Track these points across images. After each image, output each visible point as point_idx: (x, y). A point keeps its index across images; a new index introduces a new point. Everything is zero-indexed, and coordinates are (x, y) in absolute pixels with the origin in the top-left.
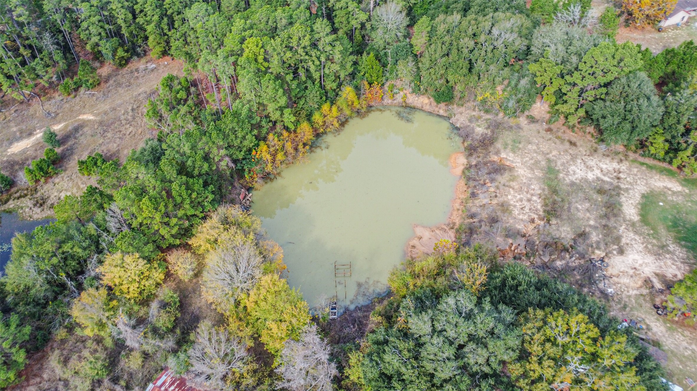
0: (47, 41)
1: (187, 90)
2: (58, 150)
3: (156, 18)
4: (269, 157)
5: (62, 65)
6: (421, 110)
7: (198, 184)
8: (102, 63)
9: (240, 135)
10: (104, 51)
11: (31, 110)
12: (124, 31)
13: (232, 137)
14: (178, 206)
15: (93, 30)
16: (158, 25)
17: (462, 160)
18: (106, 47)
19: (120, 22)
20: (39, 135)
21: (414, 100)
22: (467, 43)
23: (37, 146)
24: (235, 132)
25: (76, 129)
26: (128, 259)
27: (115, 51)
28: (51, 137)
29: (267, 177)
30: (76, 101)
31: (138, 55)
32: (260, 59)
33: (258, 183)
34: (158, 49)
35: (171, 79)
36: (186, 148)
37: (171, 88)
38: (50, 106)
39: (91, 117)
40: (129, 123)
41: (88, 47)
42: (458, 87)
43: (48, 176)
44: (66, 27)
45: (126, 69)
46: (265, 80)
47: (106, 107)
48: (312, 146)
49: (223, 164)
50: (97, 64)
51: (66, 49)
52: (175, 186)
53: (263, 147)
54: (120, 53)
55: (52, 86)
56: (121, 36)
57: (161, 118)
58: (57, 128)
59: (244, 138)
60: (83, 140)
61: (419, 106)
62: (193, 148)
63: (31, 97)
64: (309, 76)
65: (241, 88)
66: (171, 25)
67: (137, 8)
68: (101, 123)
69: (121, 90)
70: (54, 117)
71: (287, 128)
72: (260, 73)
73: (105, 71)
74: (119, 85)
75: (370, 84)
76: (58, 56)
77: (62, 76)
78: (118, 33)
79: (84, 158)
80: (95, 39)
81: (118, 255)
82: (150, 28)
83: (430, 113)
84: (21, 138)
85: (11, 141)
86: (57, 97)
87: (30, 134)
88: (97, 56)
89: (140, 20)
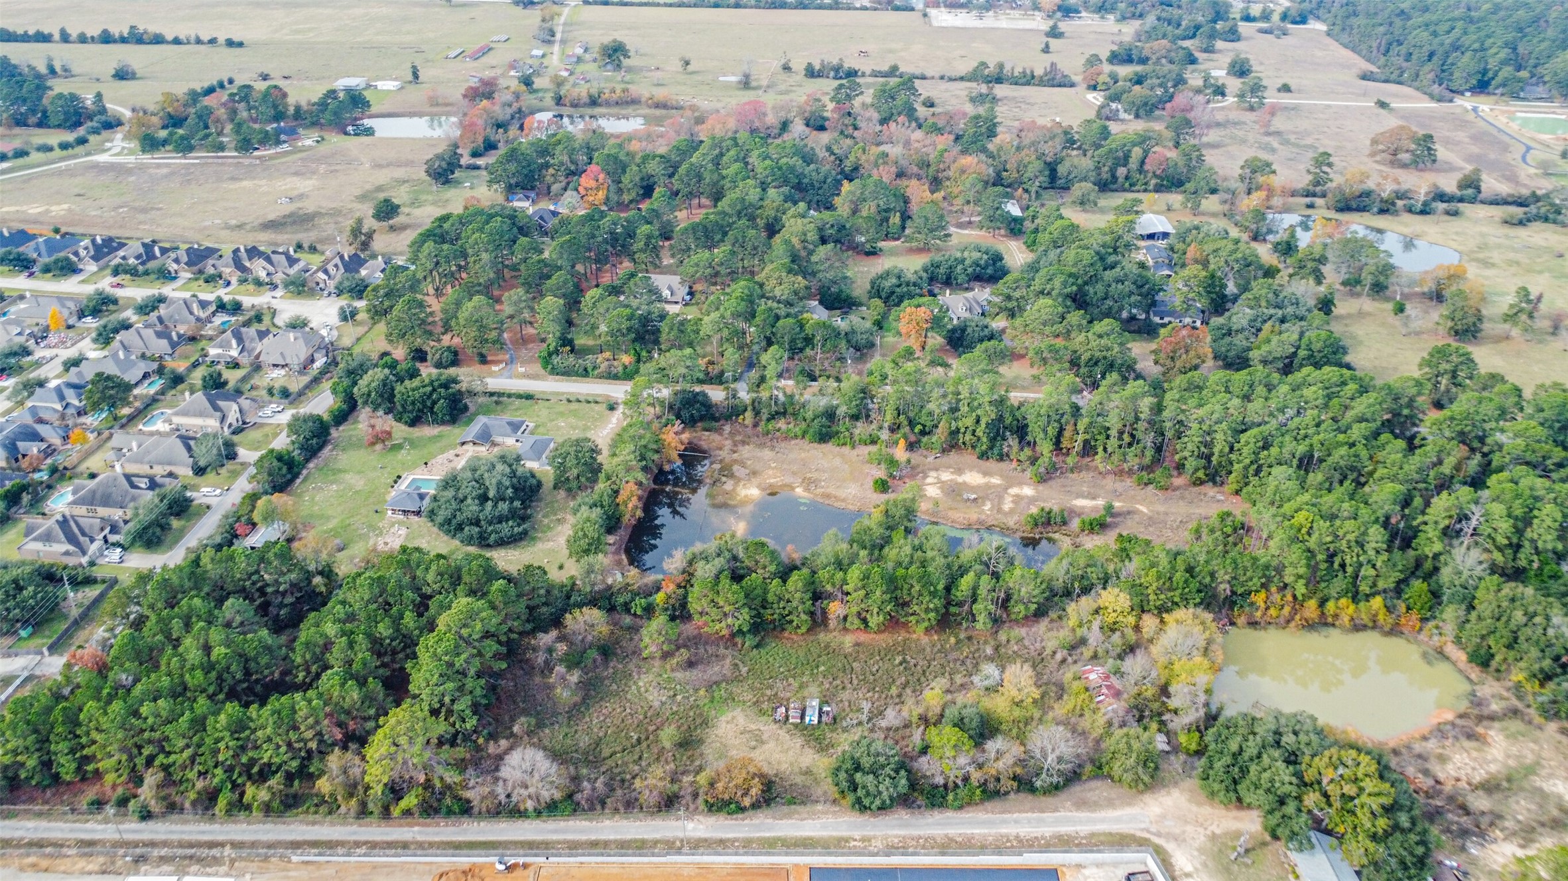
0: (1148, 439)
1: (1235, 530)
2: (1109, 520)
3: (1247, 461)
4: (1263, 605)
5: (1147, 460)
6: (1454, 664)
7: (1194, 585)
8: (1180, 474)
9: (1249, 574)
10: (1187, 466)
11: (1104, 482)
12: (1214, 459)
13: (1241, 572)
14: (1171, 589)
15: (1190, 446)
16: (1246, 468)
17: (1450, 716)
18: (1191, 464)
19: (1216, 450)
20: (1100, 502)
21: (1451, 650)
22: (1519, 616)
23: (1095, 509)
24: (1245, 570)
25: (1129, 513)
26: (1122, 595)
27: (1197, 470)
28: (1109, 509)
29: (1253, 624)
30: (1141, 493)
31: (1215, 483)
32: (1304, 531)
33: (1241, 621)
34: (1235, 486)
35: (1228, 514)
36: (1202, 558)
37: (1223, 520)
38: (1119, 486)
39: (1145, 510)
40: (1172, 529)
41: (1177, 457)
42: (1498, 658)
43: (1092, 531)
44: (1169, 434)
45: (1197, 489)
46: (1295, 547)
47: (1161, 508)
48: (1309, 626)
49: (1222, 586)
50: (1175, 473)
51: (1159, 449)
52: (1178, 575)
53: (1263, 595)
54: (1201, 474)
55: (1130, 472)
56: (1209, 462)
57: (1199, 538)
58: (1117, 504)
59: (1251, 579)
60: (1129, 523)
61: (1454, 658)
62: (1207, 562)
63: (1108, 472)
64: (1343, 566)
65: (1271, 543)
66: (1257, 472)
67: (1237, 446)
68: (1150, 518)
69: (1181, 503)
70: (1119, 496)
71: (1295, 597)
72: (1295, 540)
73: (1178, 481)
74: (1182, 498)
75: (1409, 608)
76: (1149, 453)
77: (1142, 468)
78: (1208, 458)
79: (1125, 533)
80: (1187, 454)
81: (1116, 590)
82: (1236, 466)
83: (1460, 671)
84: (1086, 497)
85: (1080, 495)
86: (1128, 482)
87: (1094, 498)
88: (1180, 467)
89: (1233, 457)
